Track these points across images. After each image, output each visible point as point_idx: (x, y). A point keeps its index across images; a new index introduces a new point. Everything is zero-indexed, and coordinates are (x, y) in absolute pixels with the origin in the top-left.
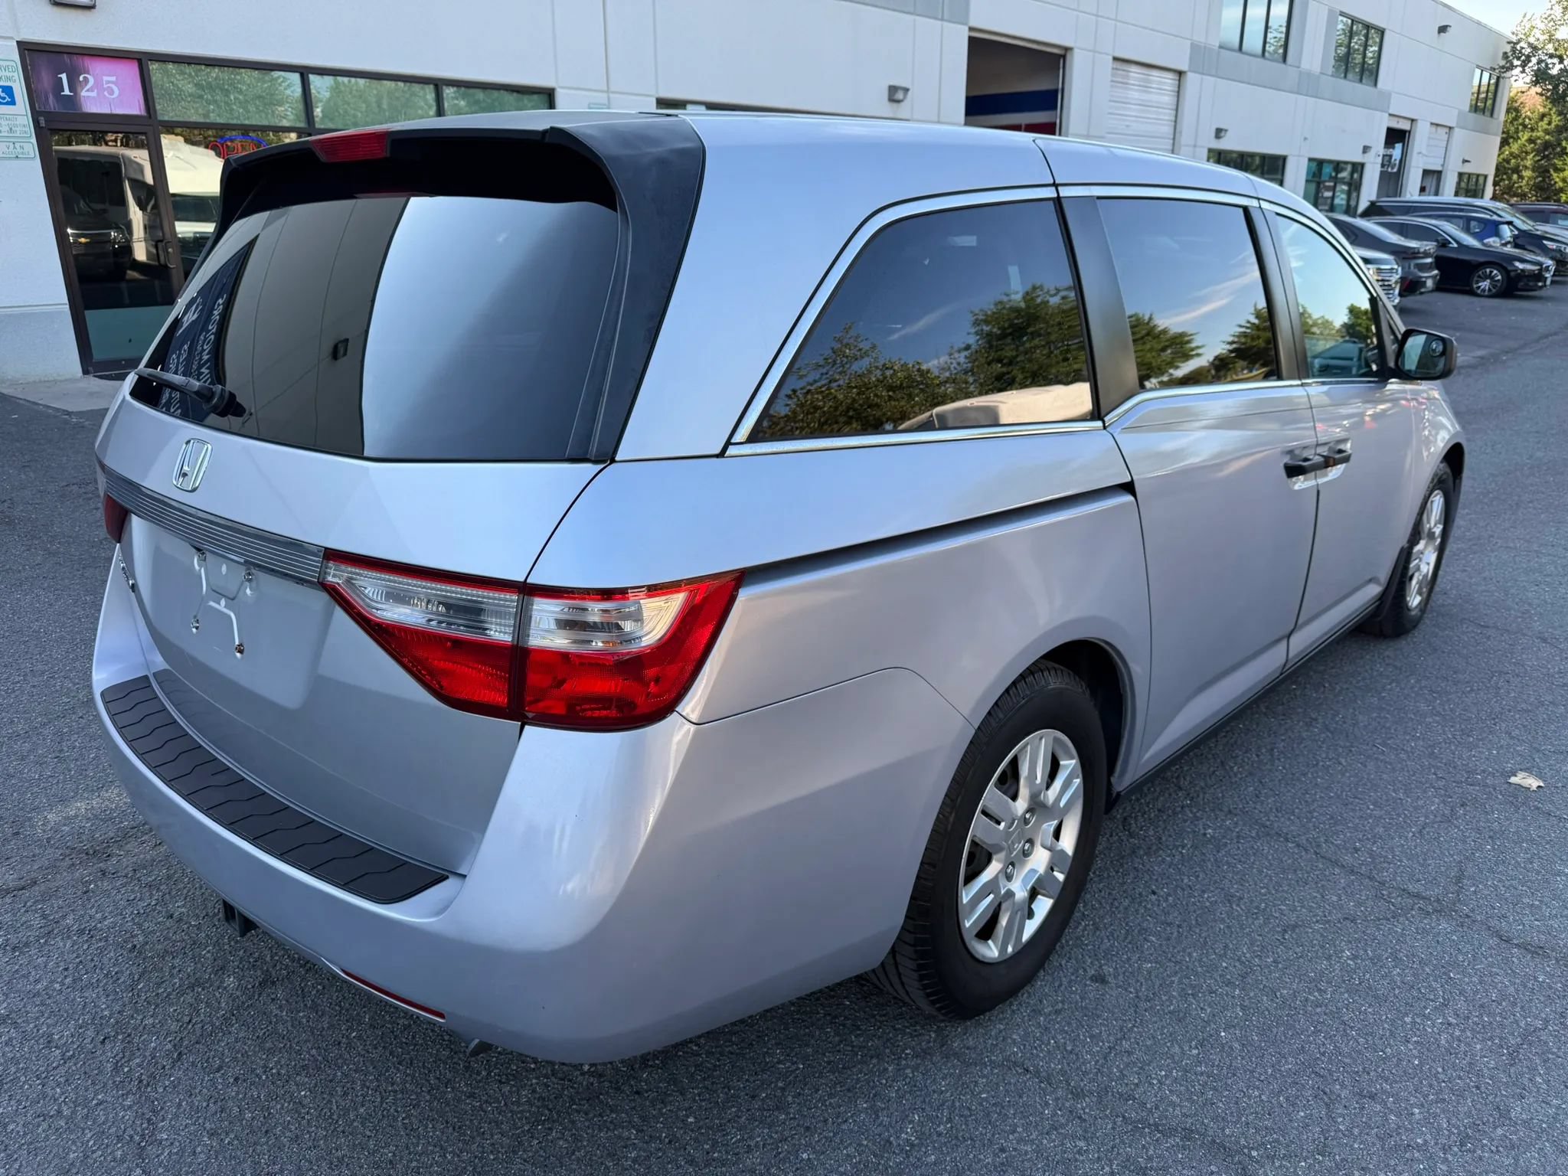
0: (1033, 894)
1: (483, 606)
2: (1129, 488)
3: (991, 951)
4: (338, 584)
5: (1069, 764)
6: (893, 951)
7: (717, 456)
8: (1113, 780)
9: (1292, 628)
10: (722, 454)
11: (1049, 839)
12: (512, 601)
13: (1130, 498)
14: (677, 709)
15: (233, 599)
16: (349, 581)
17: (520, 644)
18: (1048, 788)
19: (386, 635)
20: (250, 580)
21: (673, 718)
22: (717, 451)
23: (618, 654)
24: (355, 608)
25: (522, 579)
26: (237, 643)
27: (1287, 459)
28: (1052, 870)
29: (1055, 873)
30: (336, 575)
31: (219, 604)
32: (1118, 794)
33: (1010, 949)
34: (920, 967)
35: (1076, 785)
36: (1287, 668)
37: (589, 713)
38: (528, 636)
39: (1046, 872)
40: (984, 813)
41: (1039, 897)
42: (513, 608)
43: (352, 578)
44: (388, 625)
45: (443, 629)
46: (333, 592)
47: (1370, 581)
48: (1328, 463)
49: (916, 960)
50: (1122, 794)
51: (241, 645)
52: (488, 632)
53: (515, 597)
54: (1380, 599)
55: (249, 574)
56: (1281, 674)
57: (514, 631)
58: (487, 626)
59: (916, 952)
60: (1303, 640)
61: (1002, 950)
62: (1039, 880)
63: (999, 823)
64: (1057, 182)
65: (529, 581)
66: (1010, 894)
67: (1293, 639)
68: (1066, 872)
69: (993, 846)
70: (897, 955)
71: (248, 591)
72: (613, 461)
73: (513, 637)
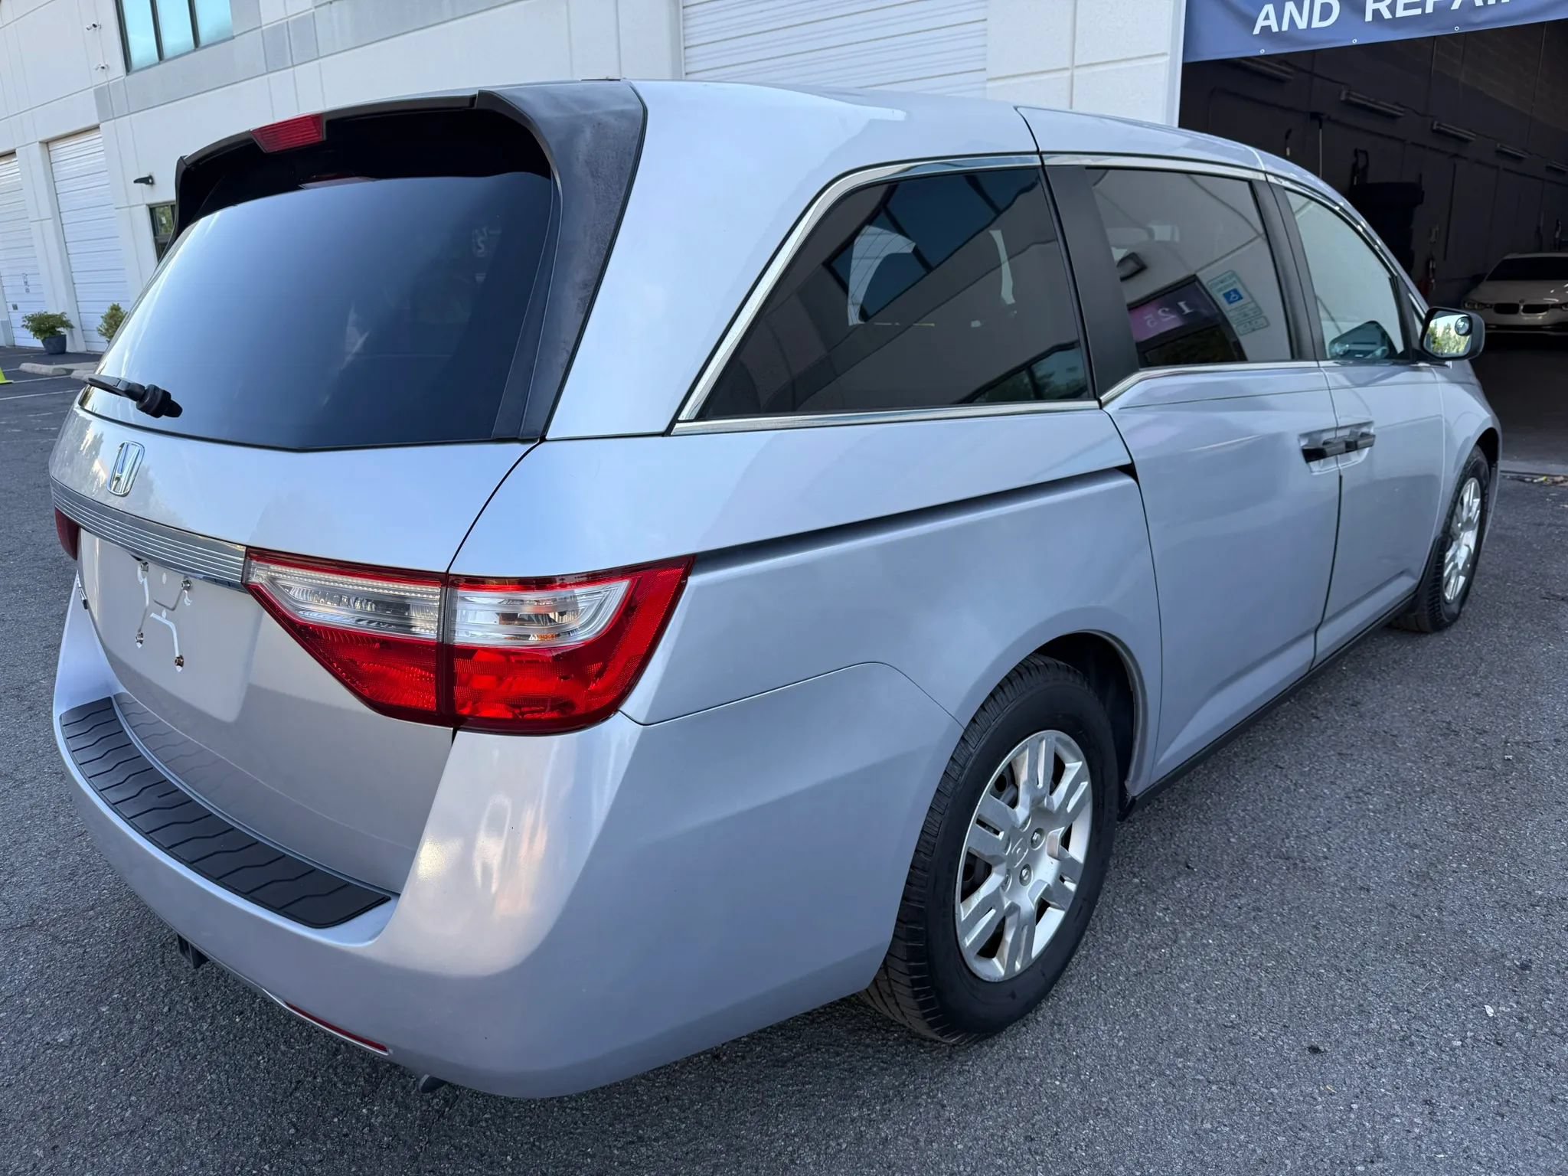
0: (1042, 907)
1: (408, 601)
2: (1129, 470)
3: (996, 968)
4: (261, 584)
5: (1074, 766)
6: (885, 966)
7: (662, 434)
8: (1127, 784)
9: (1319, 621)
10: (667, 432)
11: (1057, 846)
12: (434, 594)
13: (1130, 481)
14: (621, 709)
15: (173, 609)
16: (272, 580)
17: (446, 641)
18: (1051, 792)
19: (311, 637)
20: (188, 589)
21: (616, 719)
22: (662, 428)
23: (555, 649)
24: (279, 610)
25: (444, 571)
26: (177, 655)
27: (1304, 443)
28: (1063, 880)
29: (1066, 883)
30: (260, 575)
31: (161, 615)
32: (1134, 798)
33: (1018, 966)
34: (914, 983)
35: (1084, 788)
36: (1314, 666)
37: (528, 716)
38: (455, 631)
39: (1055, 883)
40: (979, 822)
41: (1049, 908)
42: (436, 601)
43: (275, 578)
44: (314, 627)
45: (372, 630)
46: (256, 592)
47: (1402, 573)
48: (1351, 446)
49: (909, 975)
50: (1137, 799)
51: (181, 657)
52: (413, 629)
53: (437, 590)
54: (1415, 592)
55: (188, 582)
56: (1310, 671)
57: (439, 626)
58: (413, 623)
59: (910, 968)
60: (1331, 636)
61: (1010, 966)
62: (1047, 891)
63: (997, 833)
64: (1041, 150)
65: (451, 572)
66: (1014, 908)
67: (1321, 633)
68: (1078, 882)
69: (993, 857)
70: (889, 969)
71: (186, 599)
72: (543, 440)
73: (438, 634)
